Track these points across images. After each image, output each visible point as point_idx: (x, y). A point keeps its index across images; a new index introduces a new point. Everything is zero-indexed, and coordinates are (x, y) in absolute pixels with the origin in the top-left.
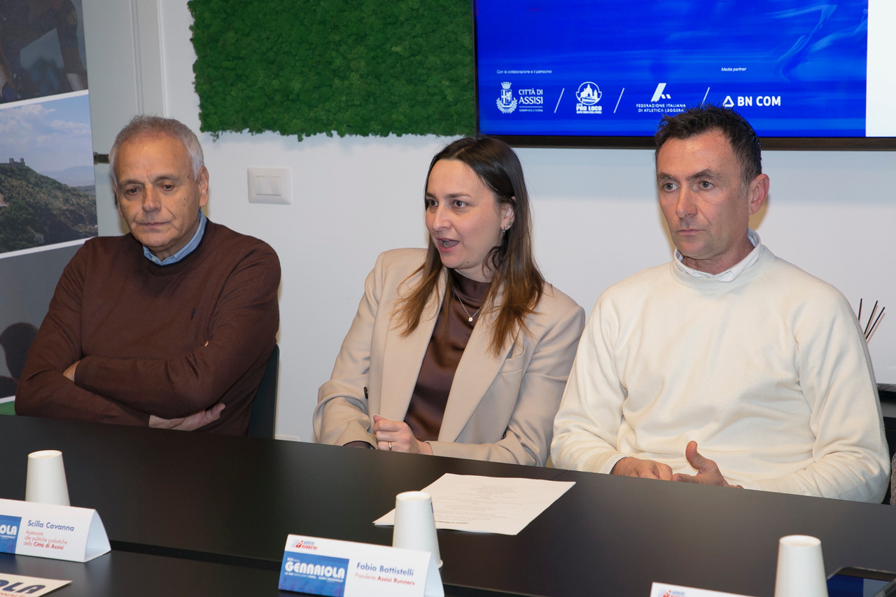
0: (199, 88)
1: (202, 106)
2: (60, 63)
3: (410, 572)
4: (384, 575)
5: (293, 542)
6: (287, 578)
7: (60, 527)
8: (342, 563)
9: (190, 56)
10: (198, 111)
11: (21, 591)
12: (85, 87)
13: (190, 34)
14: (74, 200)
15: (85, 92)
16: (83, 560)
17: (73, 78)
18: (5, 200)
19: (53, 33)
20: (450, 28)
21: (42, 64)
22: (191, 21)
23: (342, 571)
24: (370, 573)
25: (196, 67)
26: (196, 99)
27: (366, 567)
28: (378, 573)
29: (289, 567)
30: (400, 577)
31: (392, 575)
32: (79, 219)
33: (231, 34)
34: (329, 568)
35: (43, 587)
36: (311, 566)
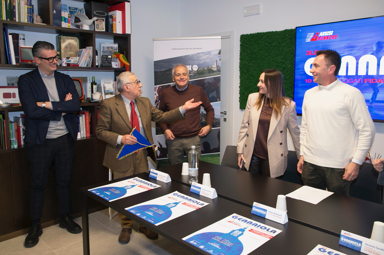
0: (240, 101)
1: (240, 105)
2: (216, 97)
3: (281, 216)
4: (275, 215)
5: (255, 204)
6: (253, 211)
7: (208, 191)
8: (266, 210)
9: (239, 96)
10: (239, 105)
11: (200, 205)
12: (220, 101)
13: (239, 92)
14: (217, 121)
15: (220, 102)
16: (212, 198)
17: (218, 99)
18: (205, 120)
19: (215, 92)
20: (288, 92)
21: (213, 97)
22: (239, 90)
23: (265, 212)
24: (272, 214)
25: (240, 98)
26: (239, 103)
27: (271, 212)
28: (273, 214)
29: (254, 209)
30: (278, 216)
31: (277, 216)
32: (217, 124)
33: (246, 92)
34: (262, 211)
35: (204, 204)
36: (258, 210)
